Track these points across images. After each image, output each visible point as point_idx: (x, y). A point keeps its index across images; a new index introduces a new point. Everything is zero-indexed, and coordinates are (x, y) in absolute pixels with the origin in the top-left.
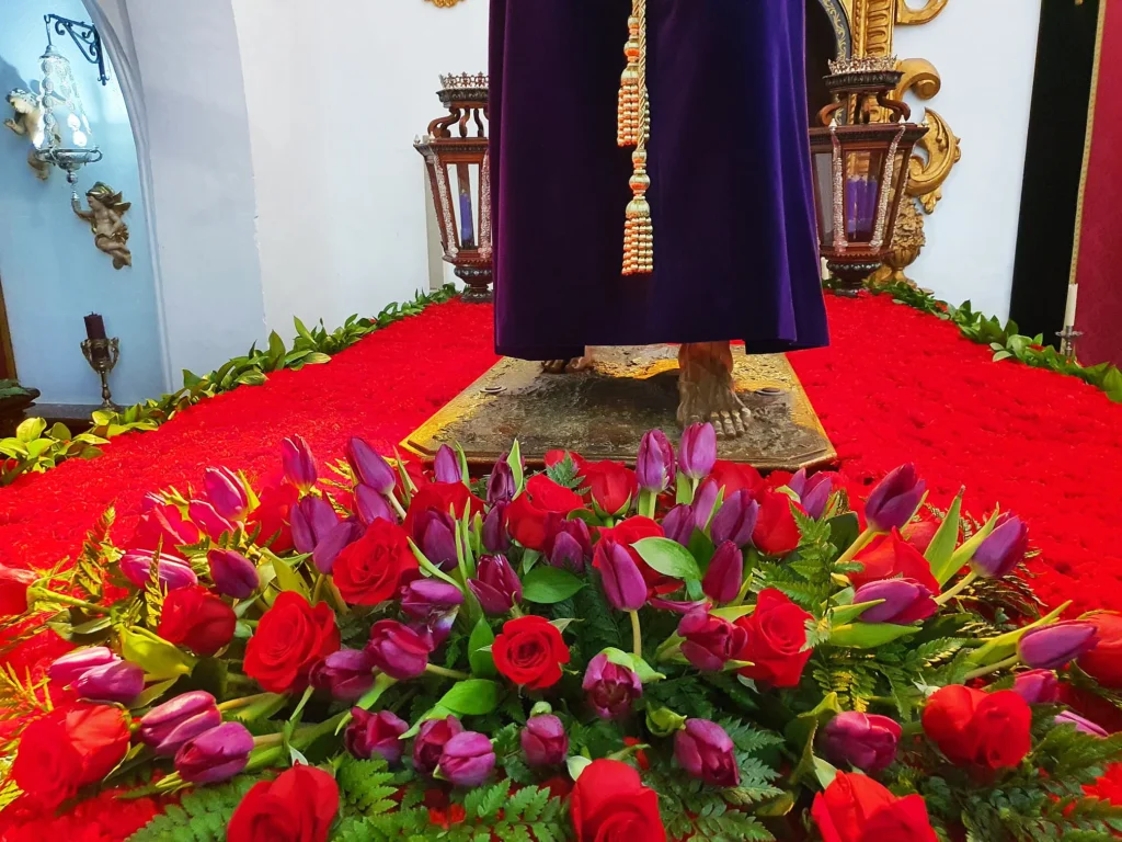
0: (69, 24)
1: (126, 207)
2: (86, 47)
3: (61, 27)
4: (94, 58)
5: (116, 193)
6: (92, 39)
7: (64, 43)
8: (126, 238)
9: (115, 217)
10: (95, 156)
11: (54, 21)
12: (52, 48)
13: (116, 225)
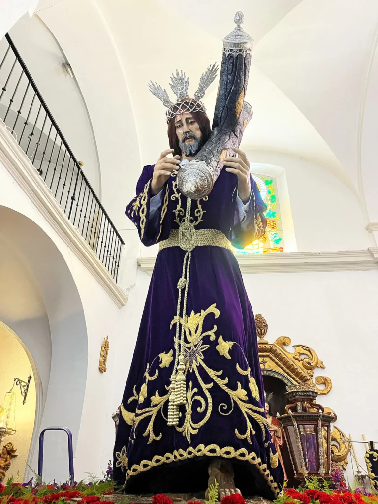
0: (21, 382)
1: (15, 456)
2: (23, 390)
3: (18, 383)
4: (24, 394)
5: (15, 449)
6: (25, 388)
7: (17, 389)
8: (7, 469)
9: (9, 459)
10: (13, 432)
11: (17, 380)
12: (13, 390)
13: (7, 462)
